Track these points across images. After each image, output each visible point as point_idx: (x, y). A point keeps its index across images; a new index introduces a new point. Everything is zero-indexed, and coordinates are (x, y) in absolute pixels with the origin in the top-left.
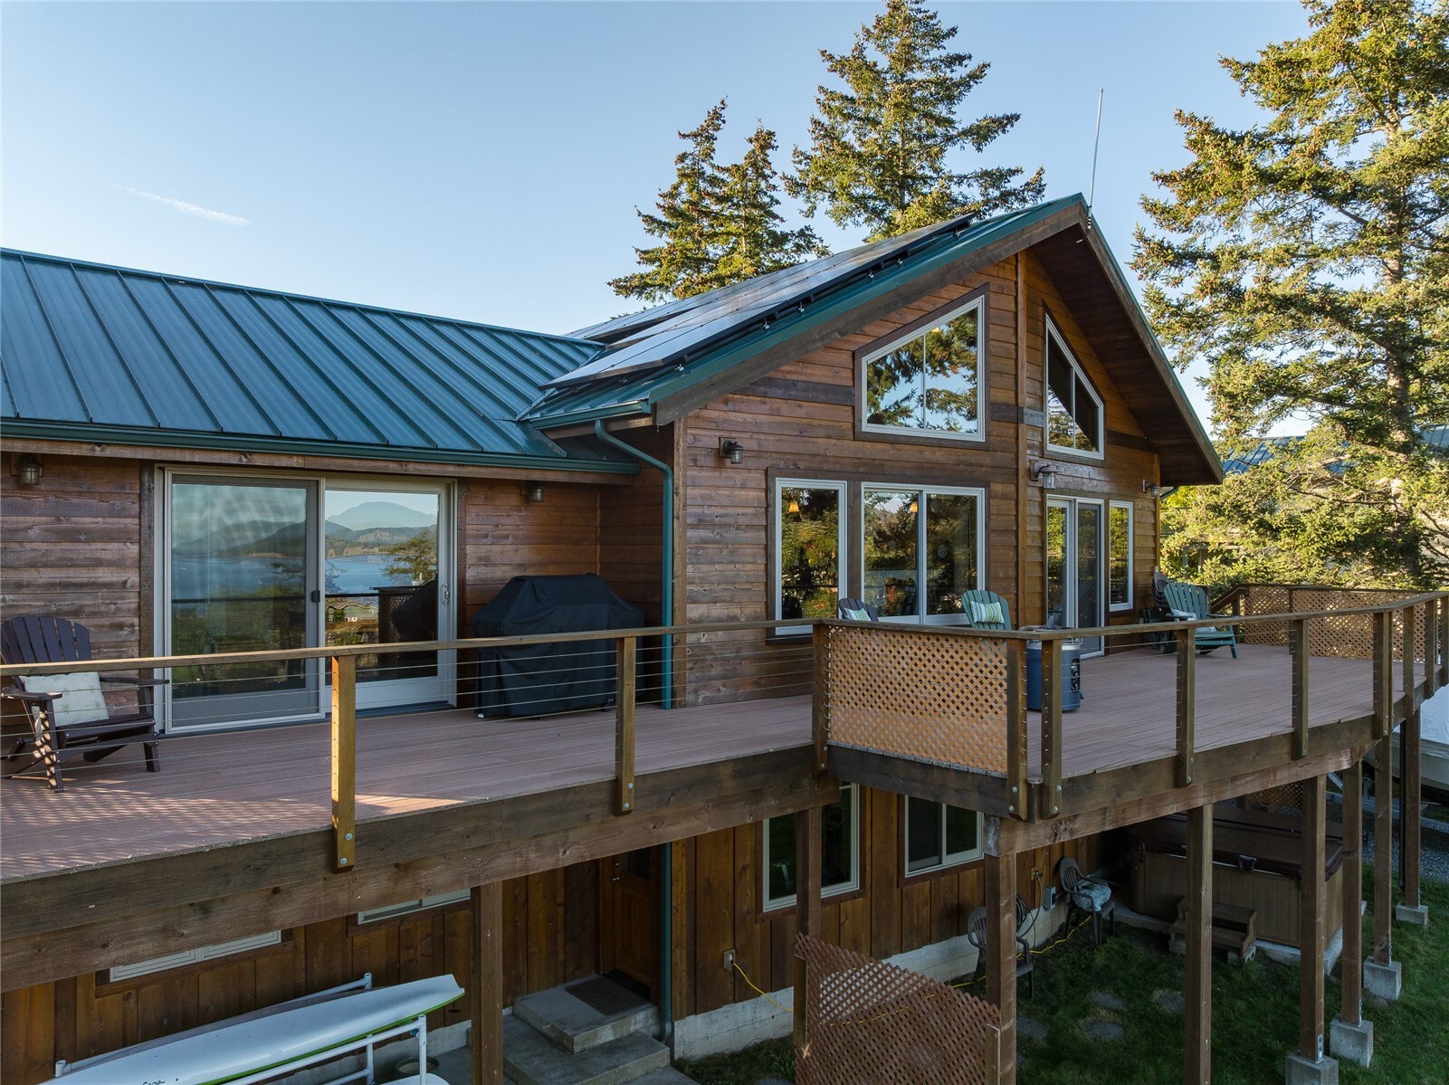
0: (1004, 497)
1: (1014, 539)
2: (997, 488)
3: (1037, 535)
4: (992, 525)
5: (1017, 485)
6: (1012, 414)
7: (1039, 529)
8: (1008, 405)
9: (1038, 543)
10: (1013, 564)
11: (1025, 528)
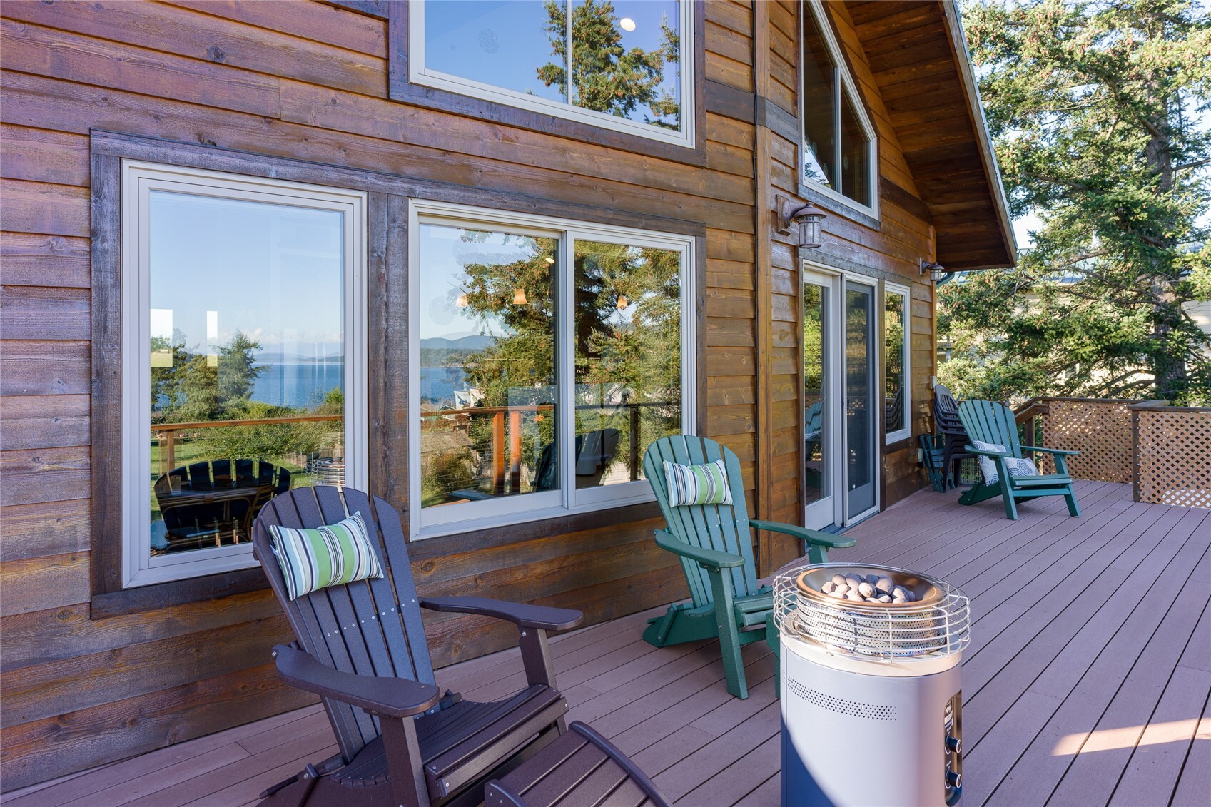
0: (731, 257)
1: (749, 333)
2: (718, 239)
3: (787, 328)
4: (710, 307)
5: (754, 236)
6: (745, 109)
7: (790, 317)
8: (736, 89)
9: (789, 342)
10: (748, 380)
11: (768, 314)
